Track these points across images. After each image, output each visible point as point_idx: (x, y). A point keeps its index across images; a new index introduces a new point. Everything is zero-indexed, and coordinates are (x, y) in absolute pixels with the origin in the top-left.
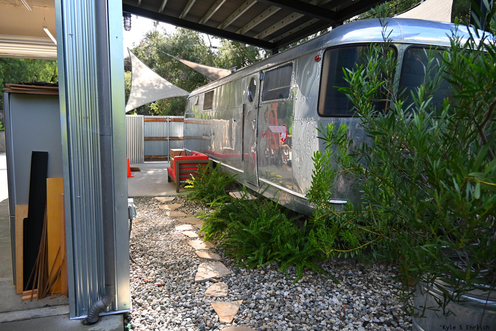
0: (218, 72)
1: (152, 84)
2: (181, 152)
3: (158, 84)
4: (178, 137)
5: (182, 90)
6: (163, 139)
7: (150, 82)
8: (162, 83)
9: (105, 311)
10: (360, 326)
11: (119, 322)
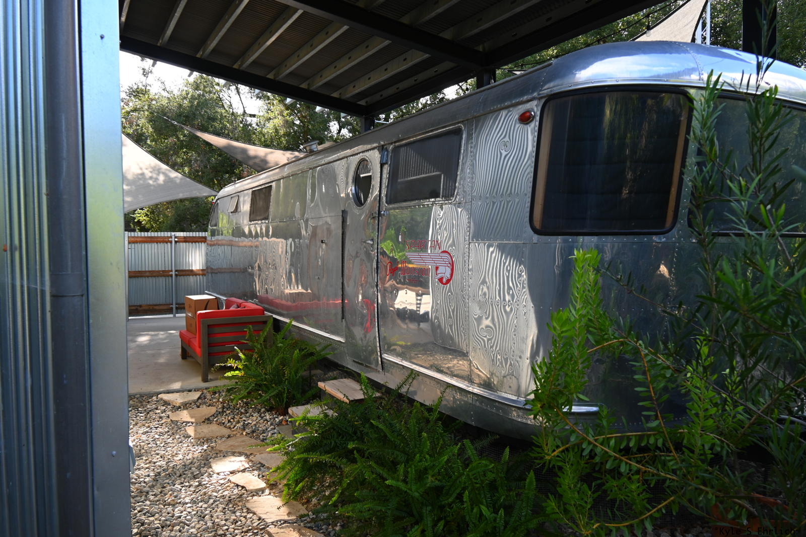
0: (266, 155)
1: (143, 174)
2: (209, 300)
3: (155, 176)
4: (192, 271)
5: (200, 186)
6: (165, 274)
7: (140, 172)
8: (163, 173)
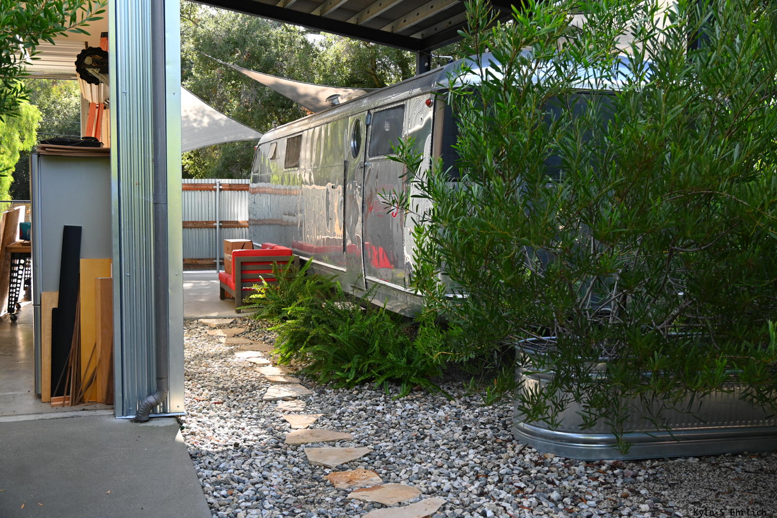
2: (245, 243)
6: (208, 225)
9: (155, 412)
10: (459, 430)
11: (172, 422)
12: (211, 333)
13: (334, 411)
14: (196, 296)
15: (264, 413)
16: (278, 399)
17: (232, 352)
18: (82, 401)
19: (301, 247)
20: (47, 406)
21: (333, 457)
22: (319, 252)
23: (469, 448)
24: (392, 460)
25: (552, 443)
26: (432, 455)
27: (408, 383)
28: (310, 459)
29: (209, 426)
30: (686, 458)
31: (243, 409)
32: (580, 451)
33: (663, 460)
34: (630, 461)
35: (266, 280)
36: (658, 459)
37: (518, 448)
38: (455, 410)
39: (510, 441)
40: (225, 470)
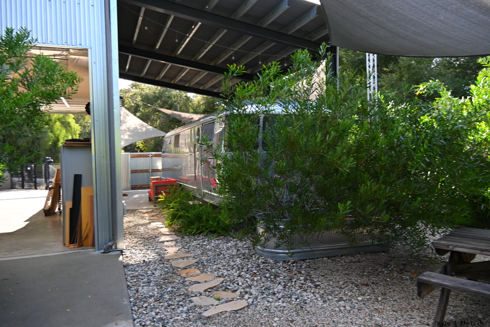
2: (157, 178)
3: (141, 128)
4: (158, 170)
5: (160, 132)
6: (146, 171)
7: (135, 127)
8: (145, 127)
9: (112, 249)
10: (235, 251)
11: (119, 252)
12: (143, 215)
13: (186, 245)
14: (139, 200)
15: (158, 247)
16: (165, 241)
17: (150, 223)
18: (82, 246)
19: (180, 179)
20: (67, 248)
21: (182, 264)
22: (187, 181)
23: (238, 258)
24: (206, 264)
25: (270, 254)
26: (222, 261)
27: (218, 233)
28: (173, 265)
29: (134, 253)
30: (323, 258)
31: (150, 246)
32: (281, 257)
33: (314, 259)
34: (301, 260)
35: (165, 193)
36: (312, 259)
37: (257, 256)
38: (235, 243)
39: (254, 254)
40: (137, 271)
